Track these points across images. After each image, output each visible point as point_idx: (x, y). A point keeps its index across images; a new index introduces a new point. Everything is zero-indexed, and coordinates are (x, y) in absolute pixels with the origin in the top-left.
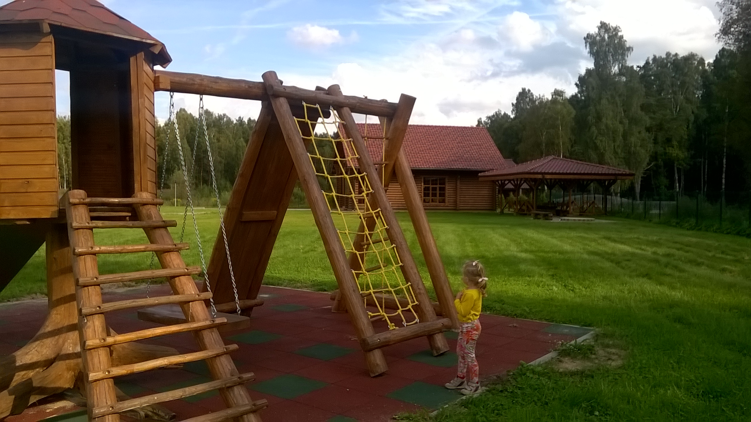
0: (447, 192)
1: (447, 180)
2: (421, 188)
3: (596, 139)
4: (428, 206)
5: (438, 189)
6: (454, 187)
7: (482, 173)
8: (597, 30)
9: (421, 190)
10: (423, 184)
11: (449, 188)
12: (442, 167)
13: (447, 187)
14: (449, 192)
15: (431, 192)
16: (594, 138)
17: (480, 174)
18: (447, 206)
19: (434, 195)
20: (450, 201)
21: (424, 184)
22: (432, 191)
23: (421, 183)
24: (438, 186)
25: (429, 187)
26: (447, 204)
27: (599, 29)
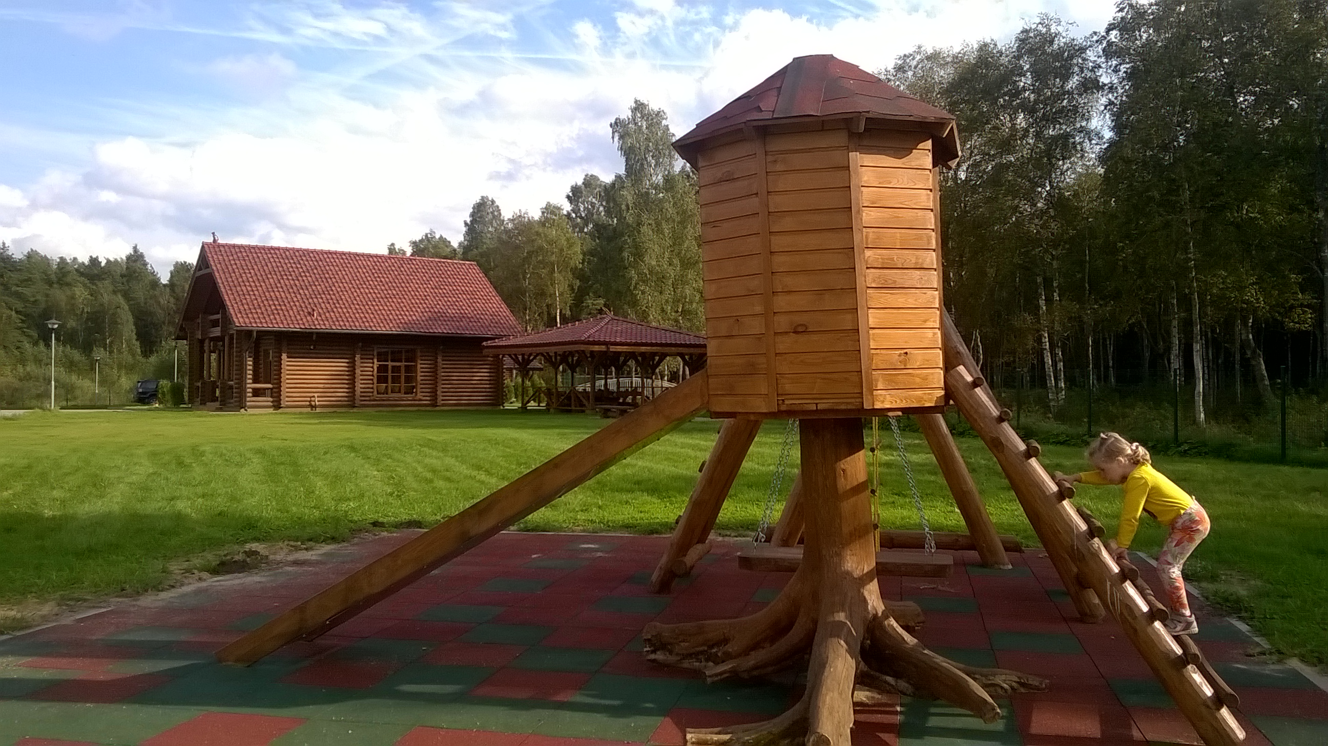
0: (419, 374)
1: (419, 354)
2: (372, 367)
3: (635, 288)
4: (384, 400)
5: (403, 370)
6: (433, 366)
7: (489, 342)
8: (630, 114)
9: (373, 372)
10: (375, 361)
11: (422, 367)
12: (415, 331)
13: (419, 366)
14: (423, 374)
15: (390, 374)
16: (632, 288)
17: (484, 343)
18: (421, 400)
19: (396, 380)
20: (424, 390)
21: (378, 361)
22: (392, 372)
23: (373, 359)
24: (403, 364)
25: (388, 365)
26: (419, 396)
27: (632, 112)
